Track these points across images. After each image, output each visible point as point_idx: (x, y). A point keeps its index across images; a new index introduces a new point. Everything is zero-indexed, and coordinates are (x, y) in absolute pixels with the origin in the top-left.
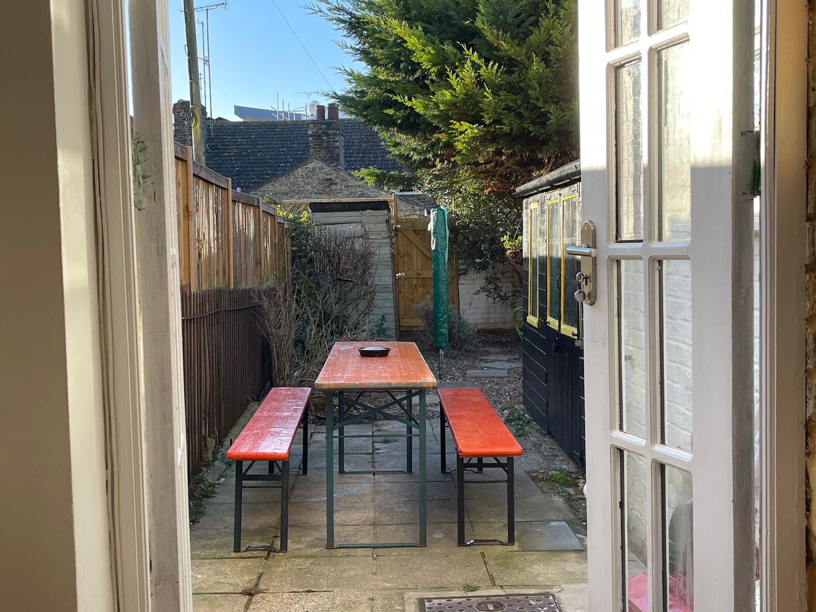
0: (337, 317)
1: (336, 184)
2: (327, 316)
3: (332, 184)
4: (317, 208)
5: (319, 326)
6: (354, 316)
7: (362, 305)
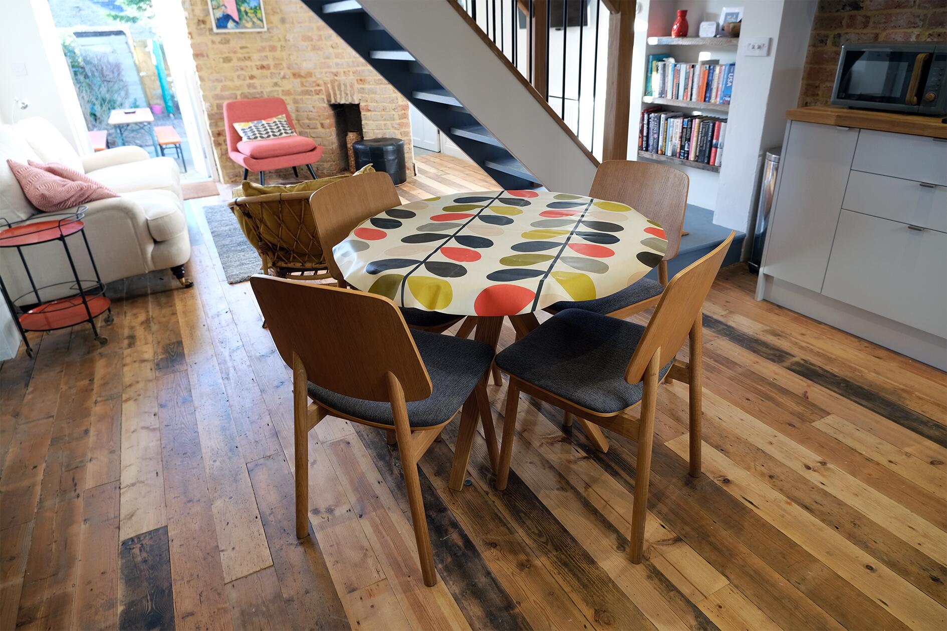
0: (110, 101)
1: (84, 10)
2: (104, 100)
3: (80, 10)
4: (79, 35)
5: (101, 105)
6: (119, 100)
7: (123, 93)
